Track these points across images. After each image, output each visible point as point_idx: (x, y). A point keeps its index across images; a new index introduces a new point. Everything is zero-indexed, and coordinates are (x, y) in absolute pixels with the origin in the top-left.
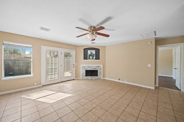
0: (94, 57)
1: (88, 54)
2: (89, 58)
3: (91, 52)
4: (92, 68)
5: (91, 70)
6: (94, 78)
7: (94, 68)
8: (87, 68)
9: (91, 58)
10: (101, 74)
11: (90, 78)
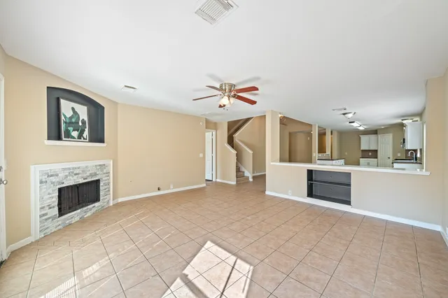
0: (86, 134)
1: (63, 118)
2: (68, 135)
3: (73, 109)
4: (85, 175)
5: (82, 181)
6: (91, 210)
7: (91, 175)
8: (66, 176)
9: (75, 134)
10: (109, 191)
11: (77, 219)
